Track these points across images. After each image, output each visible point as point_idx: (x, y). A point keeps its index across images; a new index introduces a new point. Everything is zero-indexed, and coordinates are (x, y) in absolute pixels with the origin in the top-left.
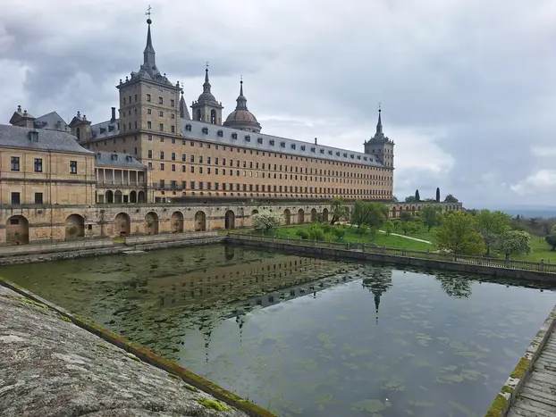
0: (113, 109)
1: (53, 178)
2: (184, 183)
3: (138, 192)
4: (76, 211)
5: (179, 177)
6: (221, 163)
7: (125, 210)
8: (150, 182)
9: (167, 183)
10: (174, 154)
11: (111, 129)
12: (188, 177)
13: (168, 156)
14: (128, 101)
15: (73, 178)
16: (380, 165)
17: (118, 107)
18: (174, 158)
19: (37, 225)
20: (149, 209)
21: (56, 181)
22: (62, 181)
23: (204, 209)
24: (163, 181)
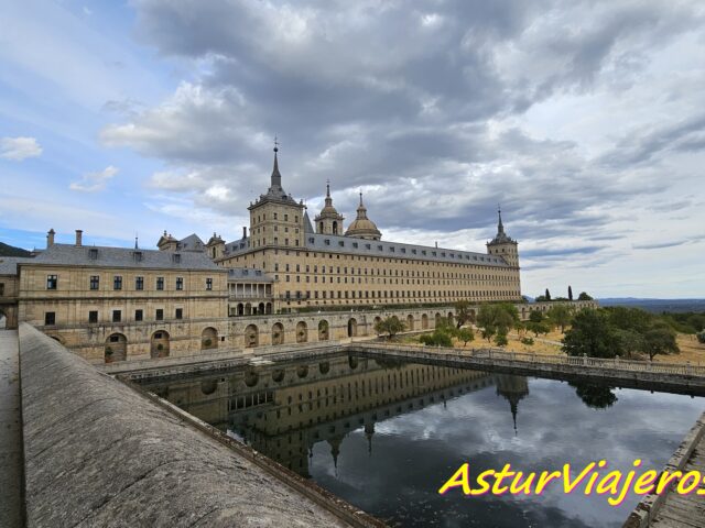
0: (245, 228)
1: (192, 295)
2: (308, 293)
3: (265, 304)
4: (210, 324)
5: (303, 288)
6: (342, 271)
7: (254, 322)
8: (276, 294)
9: (293, 293)
10: (298, 266)
11: (243, 246)
12: (312, 287)
13: (293, 268)
14: (257, 221)
15: (209, 293)
16: (504, 265)
17: (248, 227)
18: (298, 270)
19: (177, 339)
20: (276, 320)
21: (194, 298)
22: (198, 297)
23: (327, 318)
24: (288, 292)
